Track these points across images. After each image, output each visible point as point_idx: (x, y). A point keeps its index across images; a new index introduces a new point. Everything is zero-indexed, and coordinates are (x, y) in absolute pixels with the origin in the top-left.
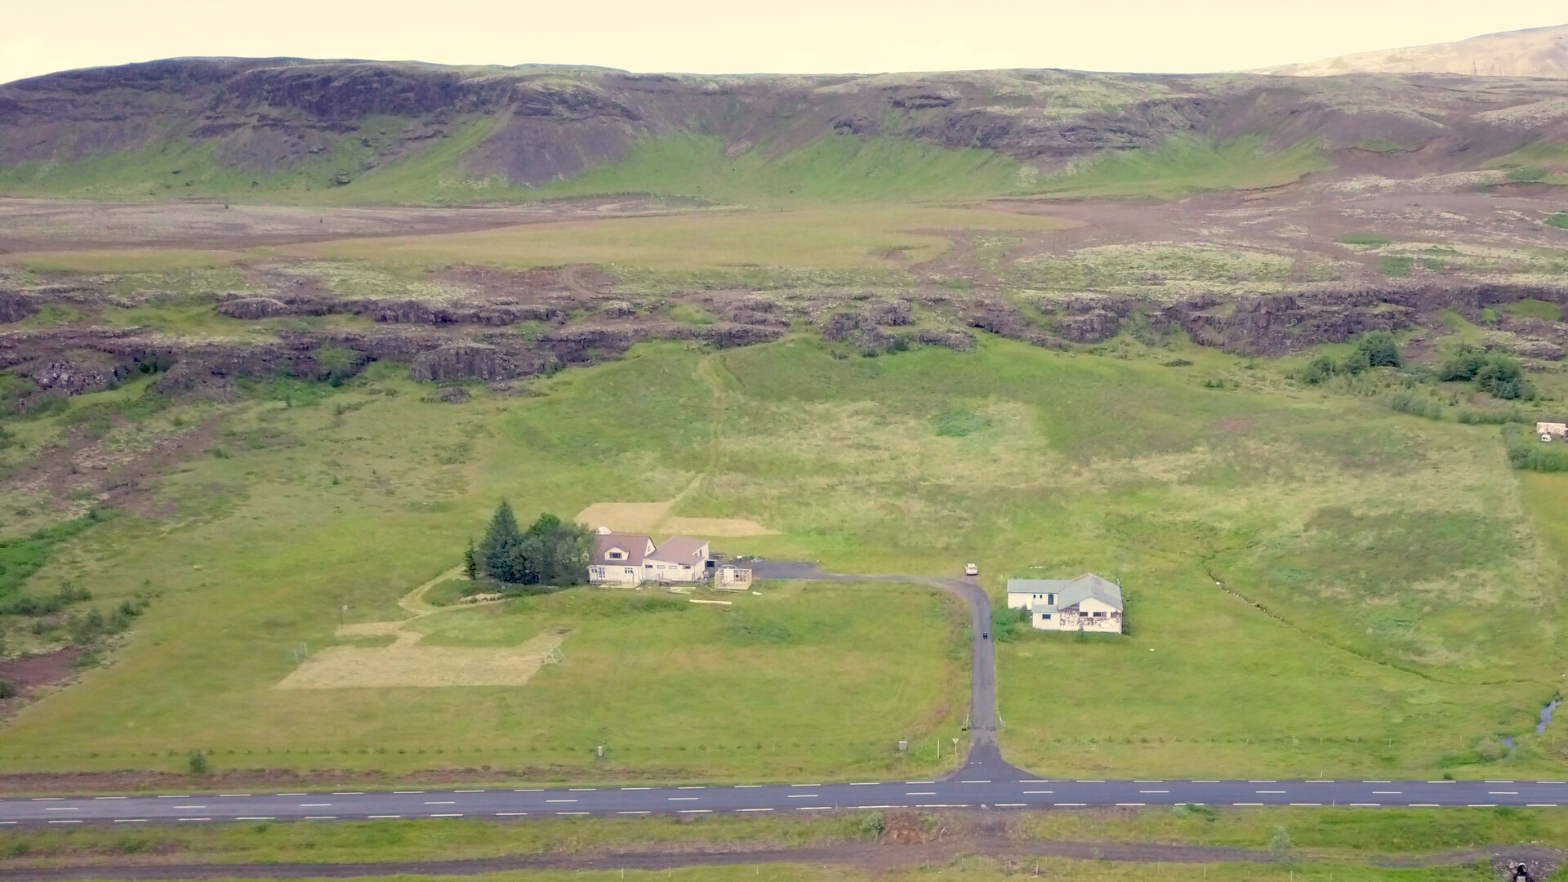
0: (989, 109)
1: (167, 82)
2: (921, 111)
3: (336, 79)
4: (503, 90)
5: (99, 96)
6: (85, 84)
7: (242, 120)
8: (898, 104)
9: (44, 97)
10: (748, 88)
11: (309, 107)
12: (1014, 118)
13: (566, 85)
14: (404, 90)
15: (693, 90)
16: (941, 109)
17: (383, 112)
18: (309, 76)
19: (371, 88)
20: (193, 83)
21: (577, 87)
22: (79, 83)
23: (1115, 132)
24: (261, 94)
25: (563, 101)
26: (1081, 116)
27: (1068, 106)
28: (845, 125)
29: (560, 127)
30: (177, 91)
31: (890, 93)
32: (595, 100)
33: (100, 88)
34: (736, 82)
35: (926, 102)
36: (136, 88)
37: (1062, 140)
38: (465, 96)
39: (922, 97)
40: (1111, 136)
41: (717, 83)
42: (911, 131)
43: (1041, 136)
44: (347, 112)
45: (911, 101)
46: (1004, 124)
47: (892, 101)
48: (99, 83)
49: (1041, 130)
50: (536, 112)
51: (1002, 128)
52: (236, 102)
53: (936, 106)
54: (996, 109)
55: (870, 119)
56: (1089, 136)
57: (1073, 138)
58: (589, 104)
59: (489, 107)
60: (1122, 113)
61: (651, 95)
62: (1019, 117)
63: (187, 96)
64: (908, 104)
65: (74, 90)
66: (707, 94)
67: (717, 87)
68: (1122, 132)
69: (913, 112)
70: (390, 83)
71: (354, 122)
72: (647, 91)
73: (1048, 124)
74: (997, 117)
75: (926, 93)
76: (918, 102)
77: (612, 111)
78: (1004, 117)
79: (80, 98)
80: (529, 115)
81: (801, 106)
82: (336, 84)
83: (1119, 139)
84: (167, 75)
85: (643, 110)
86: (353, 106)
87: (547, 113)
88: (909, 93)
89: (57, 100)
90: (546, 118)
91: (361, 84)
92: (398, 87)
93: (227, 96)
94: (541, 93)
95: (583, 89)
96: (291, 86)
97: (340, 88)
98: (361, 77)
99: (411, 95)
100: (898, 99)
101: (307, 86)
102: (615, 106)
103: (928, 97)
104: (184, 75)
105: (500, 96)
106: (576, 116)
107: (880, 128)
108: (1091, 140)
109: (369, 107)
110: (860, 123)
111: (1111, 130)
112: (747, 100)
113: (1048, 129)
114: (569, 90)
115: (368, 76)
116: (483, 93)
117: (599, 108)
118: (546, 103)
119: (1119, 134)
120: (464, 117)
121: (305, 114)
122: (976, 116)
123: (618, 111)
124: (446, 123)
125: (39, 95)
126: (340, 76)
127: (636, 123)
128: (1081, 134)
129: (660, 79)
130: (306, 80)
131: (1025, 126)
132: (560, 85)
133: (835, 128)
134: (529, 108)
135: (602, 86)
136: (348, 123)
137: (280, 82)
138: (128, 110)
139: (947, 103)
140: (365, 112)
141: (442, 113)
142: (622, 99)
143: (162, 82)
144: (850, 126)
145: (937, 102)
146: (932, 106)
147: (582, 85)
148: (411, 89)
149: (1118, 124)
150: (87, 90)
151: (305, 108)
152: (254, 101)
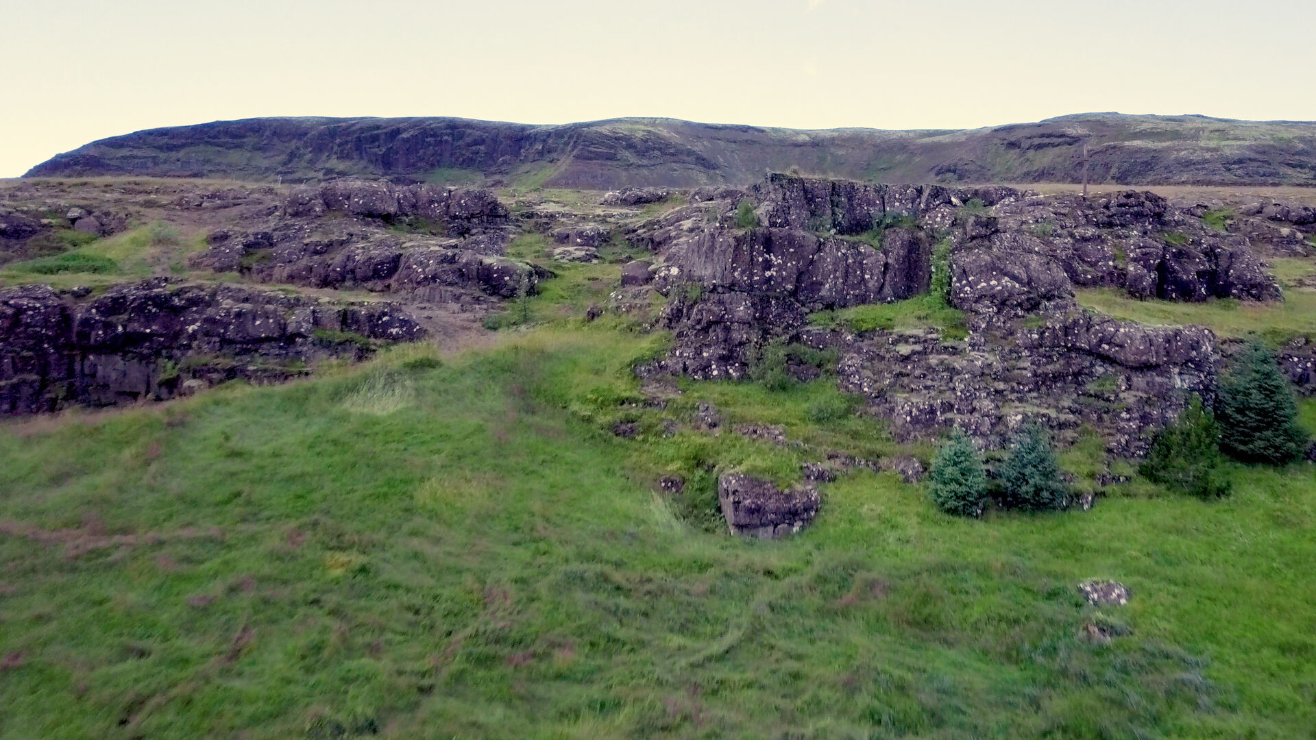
0: (1127, 143)
1: (250, 140)
2: (1040, 152)
3: (405, 130)
4: (571, 137)
5: (181, 154)
6: (171, 142)
7: (311, 174)
8: (1012, 145)
9: (129, 154)
10: (845, 140)
11: (374, 160)
12: (1160, 151)
13: (636, 130)
14: (476, 143)
15: (780, 141)
16: (1064, 148)
17: (452, 166)
18: (378, 127)
19: (441, 141)
20: (275, 140)
21: (649, 132)
22: (165, 140)
23: (1293, 166)
24: (332, 148)
25: (630, 146)
26: (1249, 148)
27: (1228, 139)
28: (949, 171)
29: (624, 173)
30: (260, 149)
31: (1003, 135)
32: (668, 145)
33: (183, 146)
34: (828, 135)
35: (1046, 141)
36: (219, 146)
37: (1227, 174)
38: (531, 144)
39: (1042, 136)
40: (1290, 171)
41: (808, 135)
42: (1027, 174)
43: (1197, 169)
44: (414, 165)
45: (1029, 141)
46: (1147, 158)
47: (1006, 142)
48: (183, 141)
49: (1199, 163)
50: (598, 156)
51: (1147, 163)
52: (309, 156)
53: (1059, 145)
54: (1137, 143)
55: (979, 163)
56: (1261, 171)
57: (1240, 172)
58: (660, 149)
59: (555, 155)
60: (1301, 146)
61: (733, 145)
62: (1168, 149)
63: (268, 154)
64: (1025, 144)
65: (160, 148)
66: (797, 145)
67: (807, 138)
68: (1301, 167)
69: (1031, 153)
70: (461, 136)
71: (418, 176)
72: (728, 141)
73: (1207, 155)
74: (1139, 150)
75: (1049, 131)
76: (1037, 141)
77: (686, 158)
78: (1148, 151)
79: (162, 156)
80: (591, 159)
81: (900, 157)
82: (404, 135)
83: (1300, 175)
84: (251, 134)
85: (721, 160)
86: (422, 159)
87: (611, 158)
88: (1027, 133)
89: (140, 158)
90: (609, 163)
91: (431, 136)
92: (468, 140)
93: (302, 151)
94: (606, 136)
95: (654, 134)
96: (359, 139)
97: (407, 140)
98: (432, 129)
99: (482, 148)
100: (1013, 139)
101: (375, 139)
102: (690, 153)
103: (1049, 136)
104: (267, 133)
105: (567, 144)
106: (645, 162)
107: (990, 173)
108: (1264, 175)
109: (438, 162)
110: (966, 167)
111: (1288, 165)
112: (841, 152)
113: (1206, 161)
114: (640, 134)
115: (440, 128)
116: (550, 141)
117: (673, 155)
118: (611, 147)
119: (1299, 170)
120: (527, 167)
121: (371, 168)
122: (1111, 151)
123: (692, 159)
124: (507, 173)
125: (125, 152)
126: (410, 127)
127: (712, 172)
128: (1252, 167)
129: (745, 129)
130: (376, 132)
131: (1176, 159)
132: (631, 130)
133: (937, 174)
134: (591, 152)
135: (678, 133)
136: (413, 176)
137: (348, 134)
138: (208, 167)
139: (1074, 140)
140: (433, 165)
141: (504, 162)
142: (698, 147)
143: (245, 140)
144: (954, 172)
145: (1060, 140)
146: (1054, 145)
147: (657, 131)
148: (481, 141)
149: (1297, 157)
150: (171, 148)
151: (370, 161)
152: (324, 157)
